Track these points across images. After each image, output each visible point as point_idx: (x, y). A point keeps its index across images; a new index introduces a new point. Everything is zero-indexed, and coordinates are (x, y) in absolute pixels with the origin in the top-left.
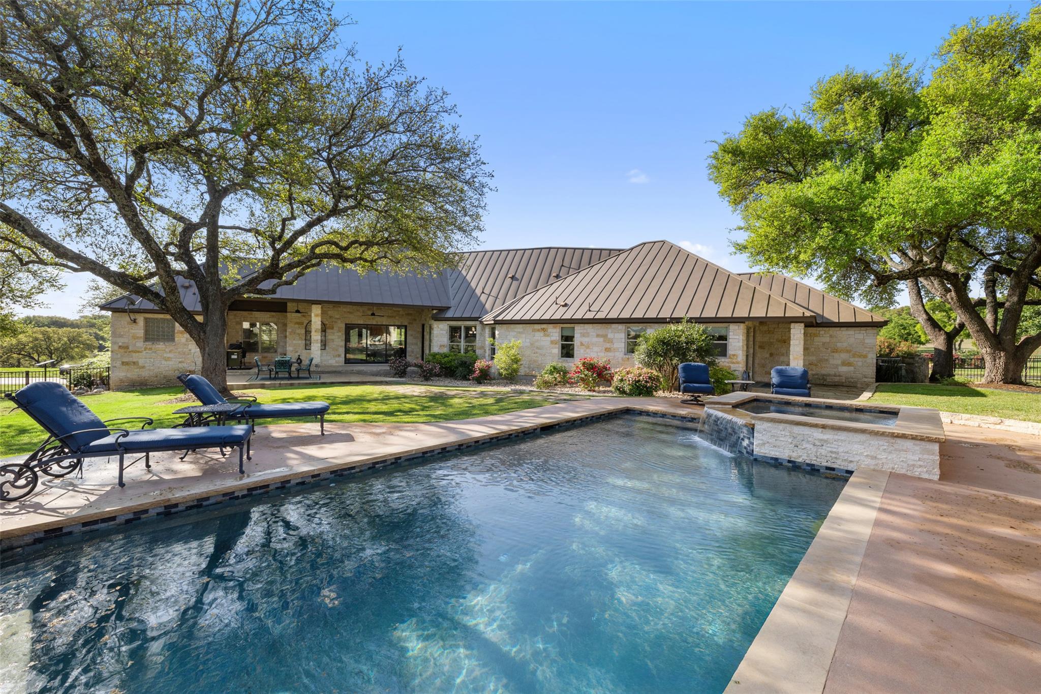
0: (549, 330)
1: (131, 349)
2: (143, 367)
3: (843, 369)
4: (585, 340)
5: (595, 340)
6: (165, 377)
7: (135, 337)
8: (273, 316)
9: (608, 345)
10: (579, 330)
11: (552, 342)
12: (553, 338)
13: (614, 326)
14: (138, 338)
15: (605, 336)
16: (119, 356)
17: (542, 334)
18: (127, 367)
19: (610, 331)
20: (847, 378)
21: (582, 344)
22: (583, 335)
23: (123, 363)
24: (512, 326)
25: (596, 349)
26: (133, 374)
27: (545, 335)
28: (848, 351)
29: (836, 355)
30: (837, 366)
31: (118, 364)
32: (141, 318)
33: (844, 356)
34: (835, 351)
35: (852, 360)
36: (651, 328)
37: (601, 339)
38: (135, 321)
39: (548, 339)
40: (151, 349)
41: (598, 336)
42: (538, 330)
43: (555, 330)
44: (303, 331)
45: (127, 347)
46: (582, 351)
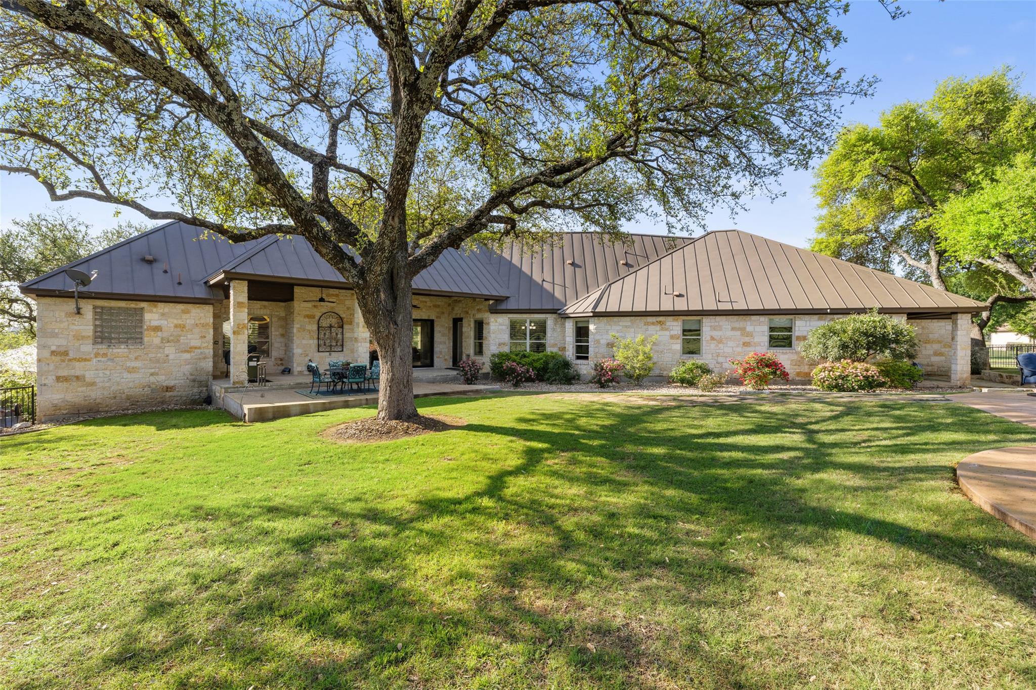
0: (668, 324)
1: (71, 355)
2: (93, 384)
3: (935, 359)
4: (716, 334)
5: (730, 333)
6: (128, 398)
7: (79, 337)
8: (265, 307)
9: (747, 339)
10: (707, 325)
11: (672, 337)
12: (673, 333)
13: (754, 318)
14: (83, 338)
15: (743, 329)
16: (52, 367)
17: (658, 327)
18: (65, 384)
19: (749, 323)
20: (939, 367)
21: (712, 338)
22: (714, 328)
23: (58, 379)
24: (616, 319)
25: (730, 344)
26: (74, 395)
27: (662, 329)
28: (939, 342)
29: (928, 346)
30: (929, 356)
31: (50, 380)
32: (88, 307)
33: (936, 346)
34: (928, 342)
35: (943, 350)
36: (801, 319)
37: (739, 333)
38: (79, 312)
39: (667, 333)
40: (105, 355)
41: (733, 329)
42: (653, 324)
43: (675, 323)
44: (315, 327)
45: (66, 353)
46: (713, 346)
